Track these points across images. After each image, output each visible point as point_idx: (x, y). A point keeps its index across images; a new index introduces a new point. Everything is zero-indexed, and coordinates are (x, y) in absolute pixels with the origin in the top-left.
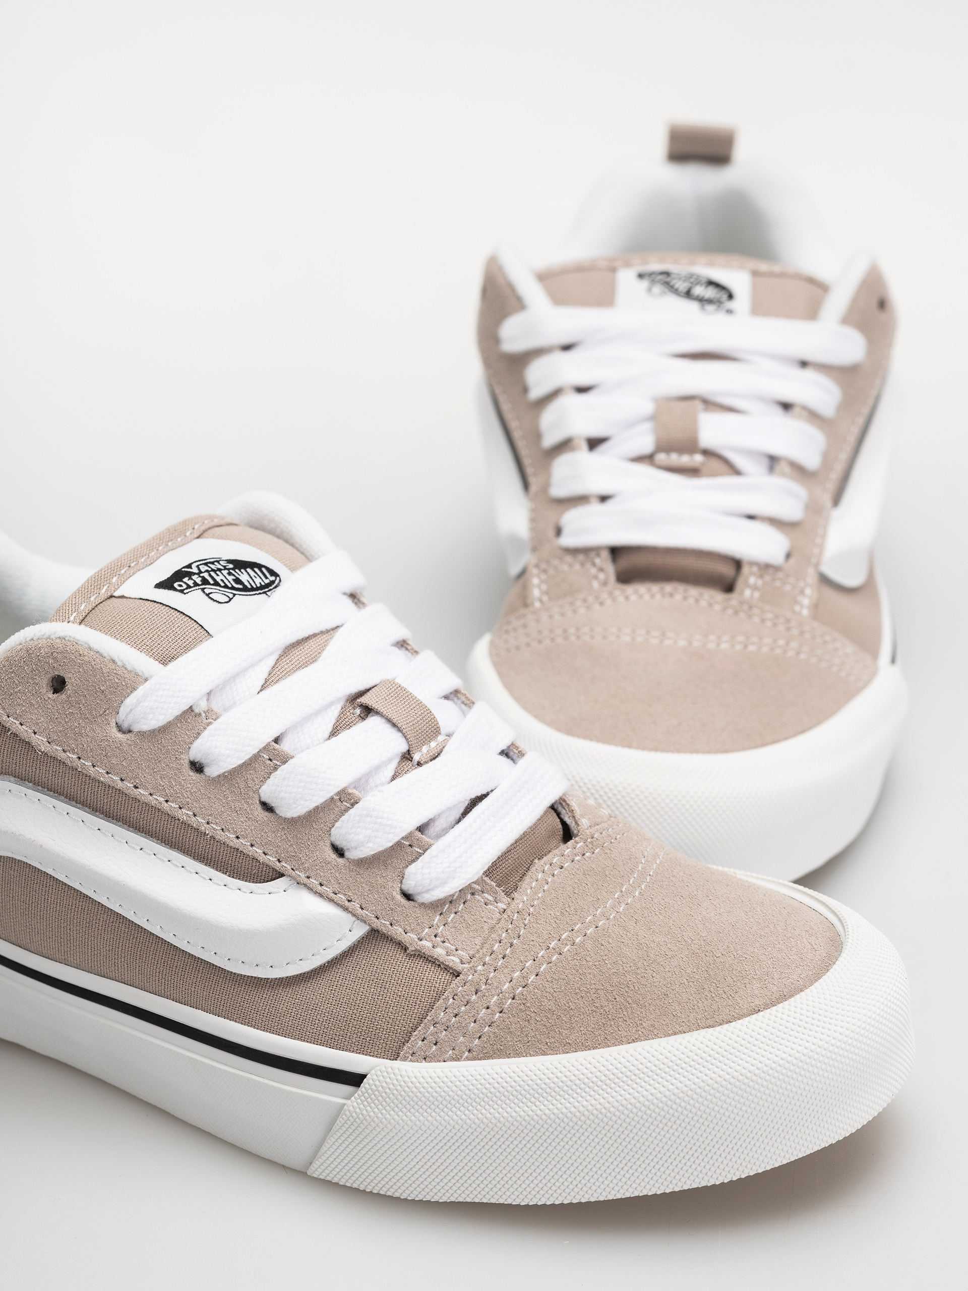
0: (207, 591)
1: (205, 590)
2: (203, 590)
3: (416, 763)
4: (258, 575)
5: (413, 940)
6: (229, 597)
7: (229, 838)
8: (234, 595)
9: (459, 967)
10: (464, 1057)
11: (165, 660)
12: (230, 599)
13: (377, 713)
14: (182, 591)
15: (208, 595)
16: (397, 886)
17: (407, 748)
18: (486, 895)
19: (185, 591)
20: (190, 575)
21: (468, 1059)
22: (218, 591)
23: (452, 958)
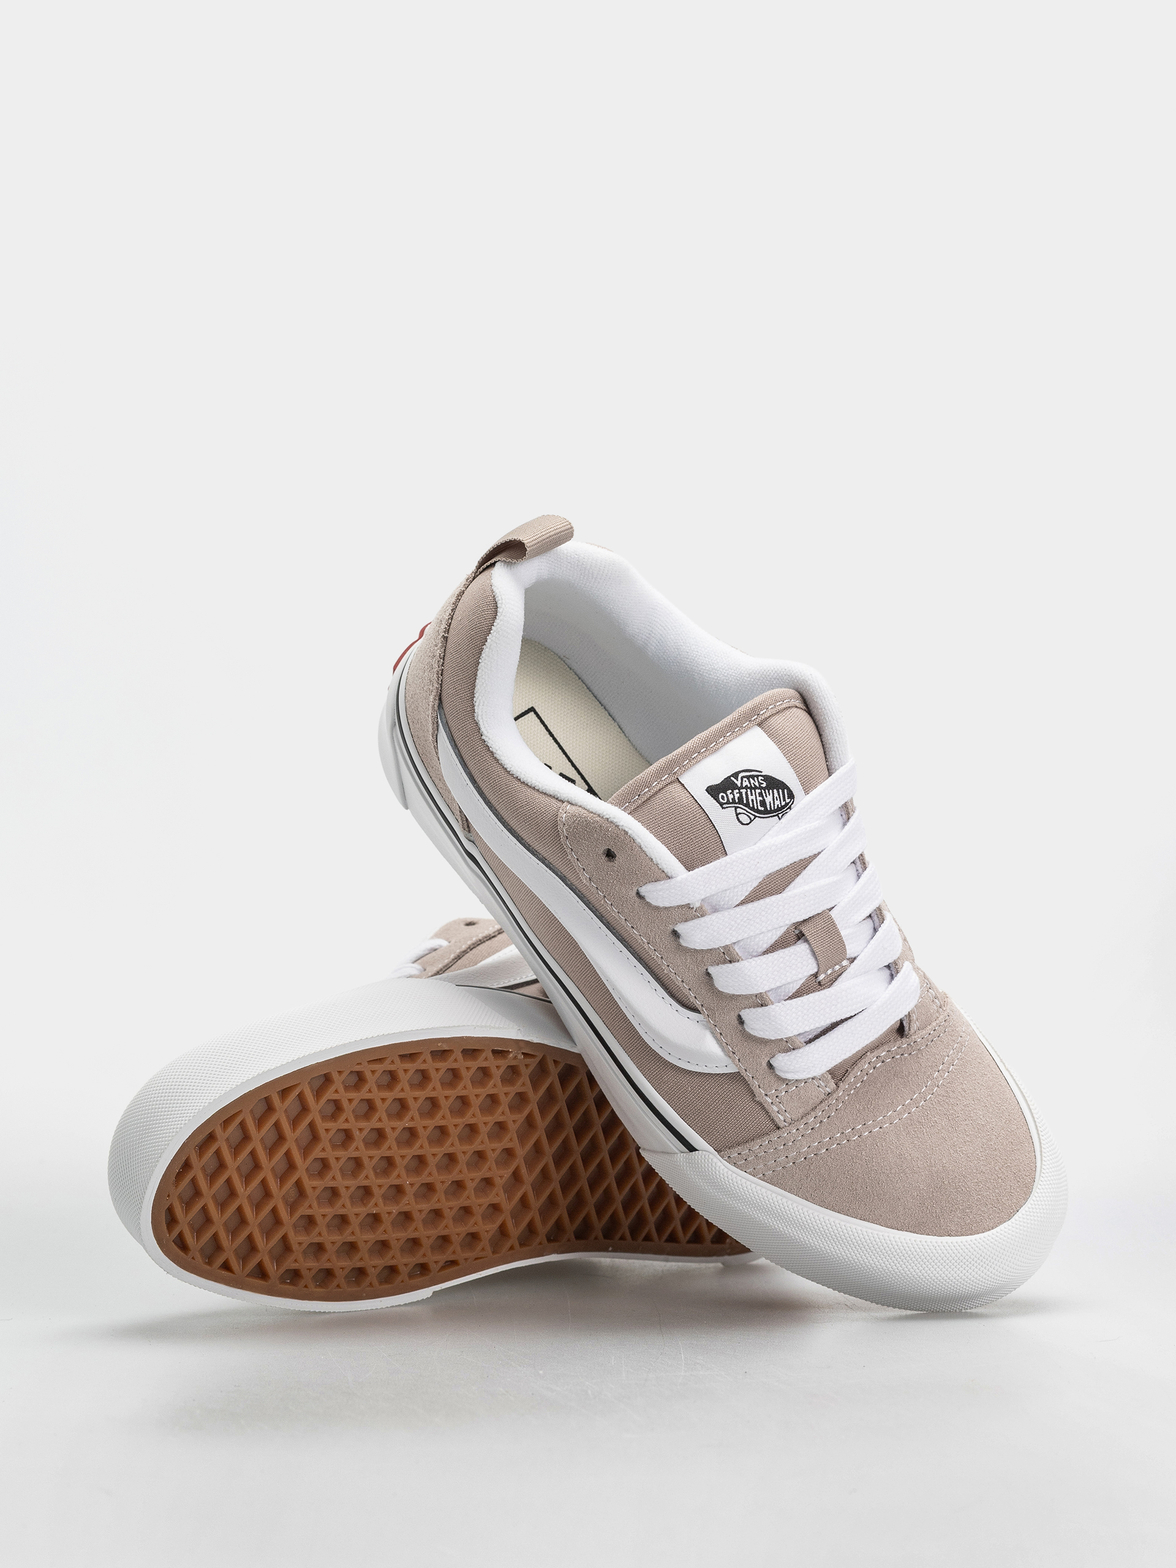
0: (739, 810)
1: (738, 809)
2: (736, 808)
3: (818, 981)
4: (780, 798)
5: (761, 1093)
6: (750, 819)
7: (677, 979)
8: (755, 817)
9: (782, 1124)
10: (758, 1176)
11: (689, 867)
12: (751, 821)
13: (806, 941)
14: (721, 804)
15: (737, 815)
16: (766, 1060)
17: (816, 970)
18: (821, 1082)
19: (724, 806)
20: (734, 787)
21: (760, 1178)
22: (745, 812)
23: (780, 1116)
